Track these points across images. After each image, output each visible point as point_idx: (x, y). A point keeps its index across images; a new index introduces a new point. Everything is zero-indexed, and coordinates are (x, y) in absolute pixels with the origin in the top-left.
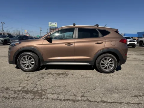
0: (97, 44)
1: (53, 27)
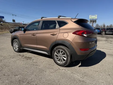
0: (52, 35)
1: (93, 19)
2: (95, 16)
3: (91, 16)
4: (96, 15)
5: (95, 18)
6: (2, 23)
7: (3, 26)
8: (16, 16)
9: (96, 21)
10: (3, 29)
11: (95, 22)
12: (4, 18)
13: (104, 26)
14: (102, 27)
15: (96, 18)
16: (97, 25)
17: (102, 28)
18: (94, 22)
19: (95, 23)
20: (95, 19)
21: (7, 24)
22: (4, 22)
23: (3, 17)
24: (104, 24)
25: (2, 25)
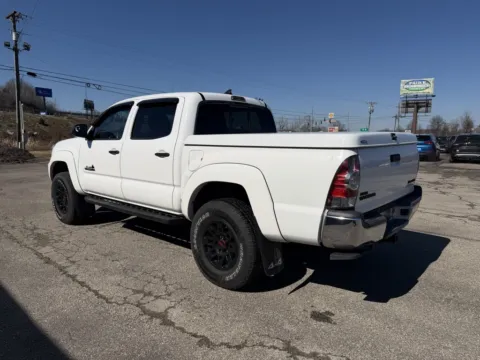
1: (417, 96)
2: (425, 85)
3: (407, 83)
4: (431, 80)
5: (427, 91)
6: (43, 114)
7: (47, 125)
8: (99, 88)
9: (427, 105)
10: (51, 138)
11: (423, 109)
12: (50, 96)
13: (469, 124)
14: (460, 128)
15: (430, 91)
16: (437, 121)
17: (460, 131)
18: (418, 107)
19: (427, 111)
20: (427, 96)
21: (65, 118)
22: (51, 111)
23: (48, 93)
24: (467, 118)
25: (47, 122)
